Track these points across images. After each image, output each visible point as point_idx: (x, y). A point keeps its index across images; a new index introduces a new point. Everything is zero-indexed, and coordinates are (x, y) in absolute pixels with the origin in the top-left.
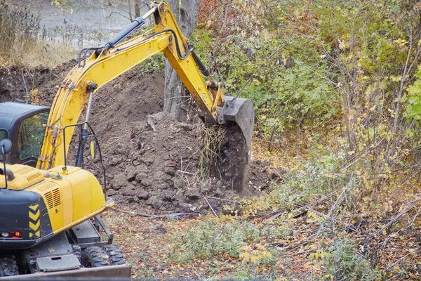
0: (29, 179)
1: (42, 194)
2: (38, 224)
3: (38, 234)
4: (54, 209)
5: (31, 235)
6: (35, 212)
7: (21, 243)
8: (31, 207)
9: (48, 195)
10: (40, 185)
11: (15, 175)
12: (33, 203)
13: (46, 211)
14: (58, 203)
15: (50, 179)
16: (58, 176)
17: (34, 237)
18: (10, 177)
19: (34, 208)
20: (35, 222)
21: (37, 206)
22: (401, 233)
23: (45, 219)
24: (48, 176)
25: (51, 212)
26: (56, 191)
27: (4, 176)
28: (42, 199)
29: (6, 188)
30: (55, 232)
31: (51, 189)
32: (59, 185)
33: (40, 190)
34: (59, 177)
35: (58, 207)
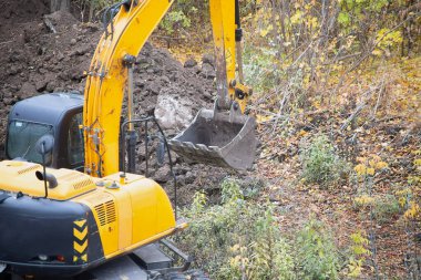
0: (76, 187)
1: (92, 206)
2: (85, 244)
3: (84, 258)
4: (107, 226)
5: (75, 259)
6: (81, 230)
7: (63, 269)
8: (77, 223)
9: (100, 208)
10: (90, 196)
11: (58, 181)
12: (79, 217)
13: (96, 228)
14: (112, 219)
15: (103, 188)
16: (114, 185)
17: (80, 262)
18: (53, 183)
19: (80, 224)
20: (81, 243)
21: (85, 221)
22: (366, 128)
23: (94, 240)
24: (102, 185)
25: (102, 230)
26: (110, 204)
27: (43, 182)
28: (91, 213)
29: (45, 198)
30: (108, 256)
31: (103, 201)
32: (114, 195)
33: (90, 202)
34: (114, 187)
35: (112, 225)
